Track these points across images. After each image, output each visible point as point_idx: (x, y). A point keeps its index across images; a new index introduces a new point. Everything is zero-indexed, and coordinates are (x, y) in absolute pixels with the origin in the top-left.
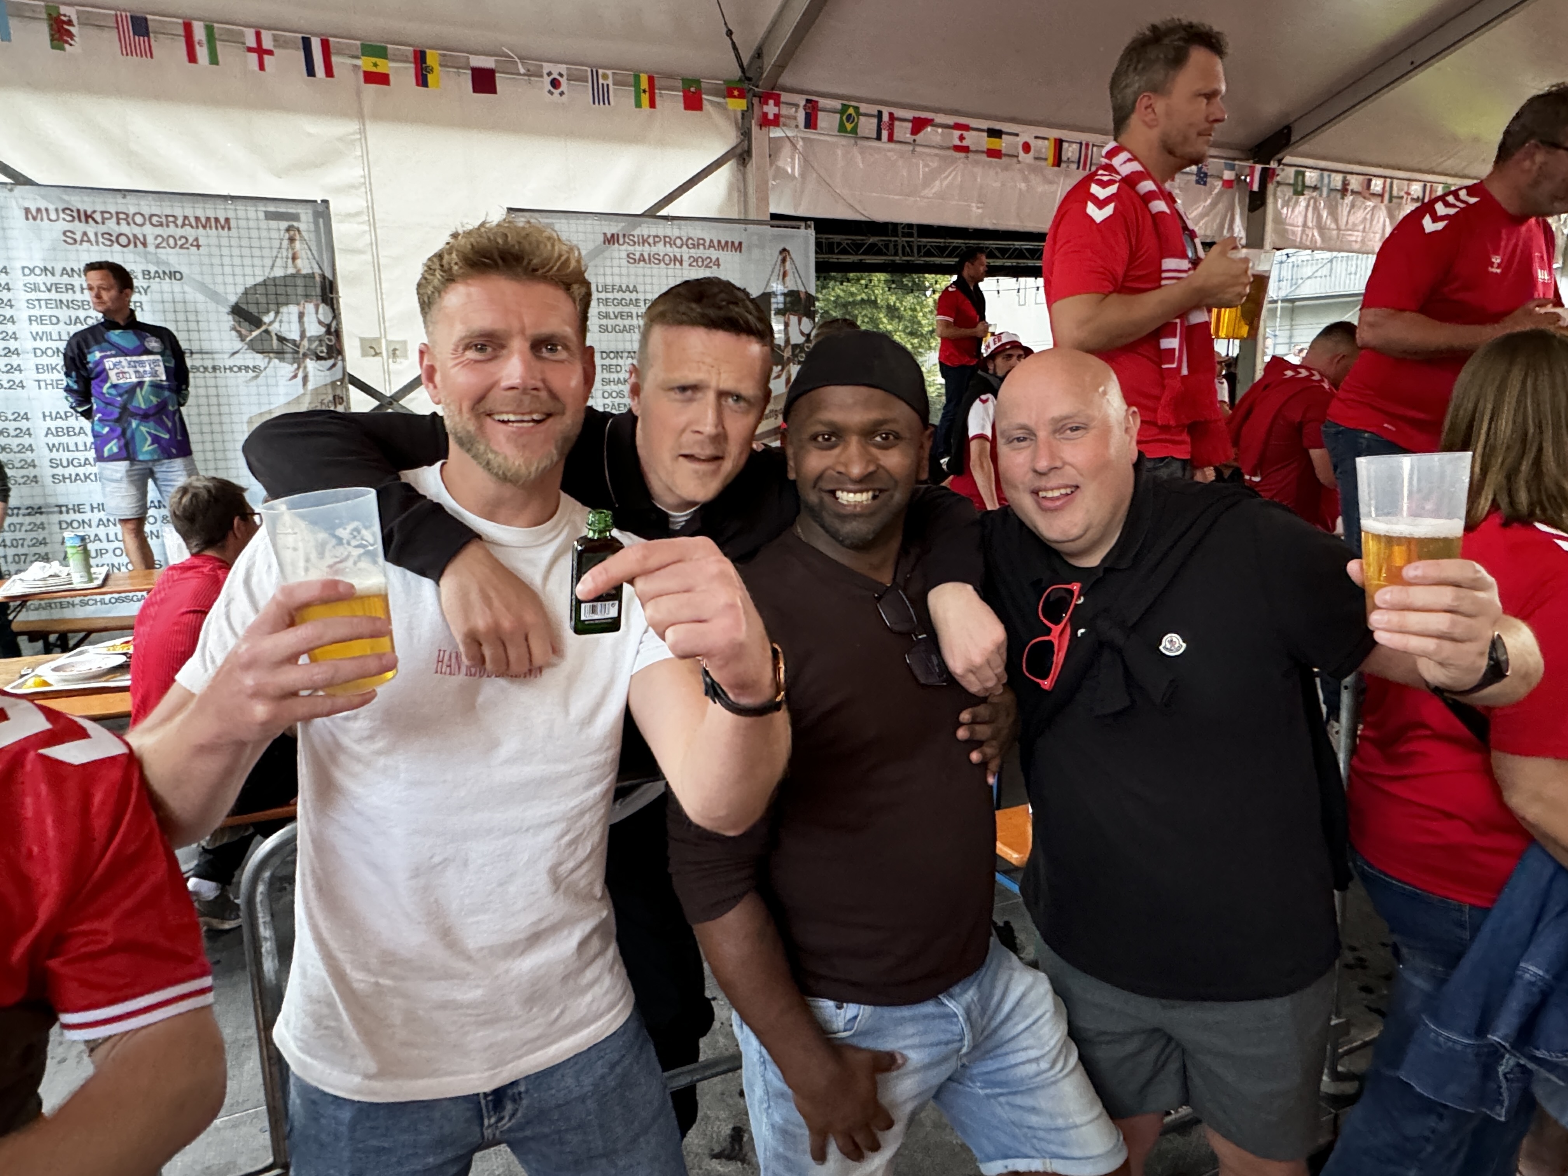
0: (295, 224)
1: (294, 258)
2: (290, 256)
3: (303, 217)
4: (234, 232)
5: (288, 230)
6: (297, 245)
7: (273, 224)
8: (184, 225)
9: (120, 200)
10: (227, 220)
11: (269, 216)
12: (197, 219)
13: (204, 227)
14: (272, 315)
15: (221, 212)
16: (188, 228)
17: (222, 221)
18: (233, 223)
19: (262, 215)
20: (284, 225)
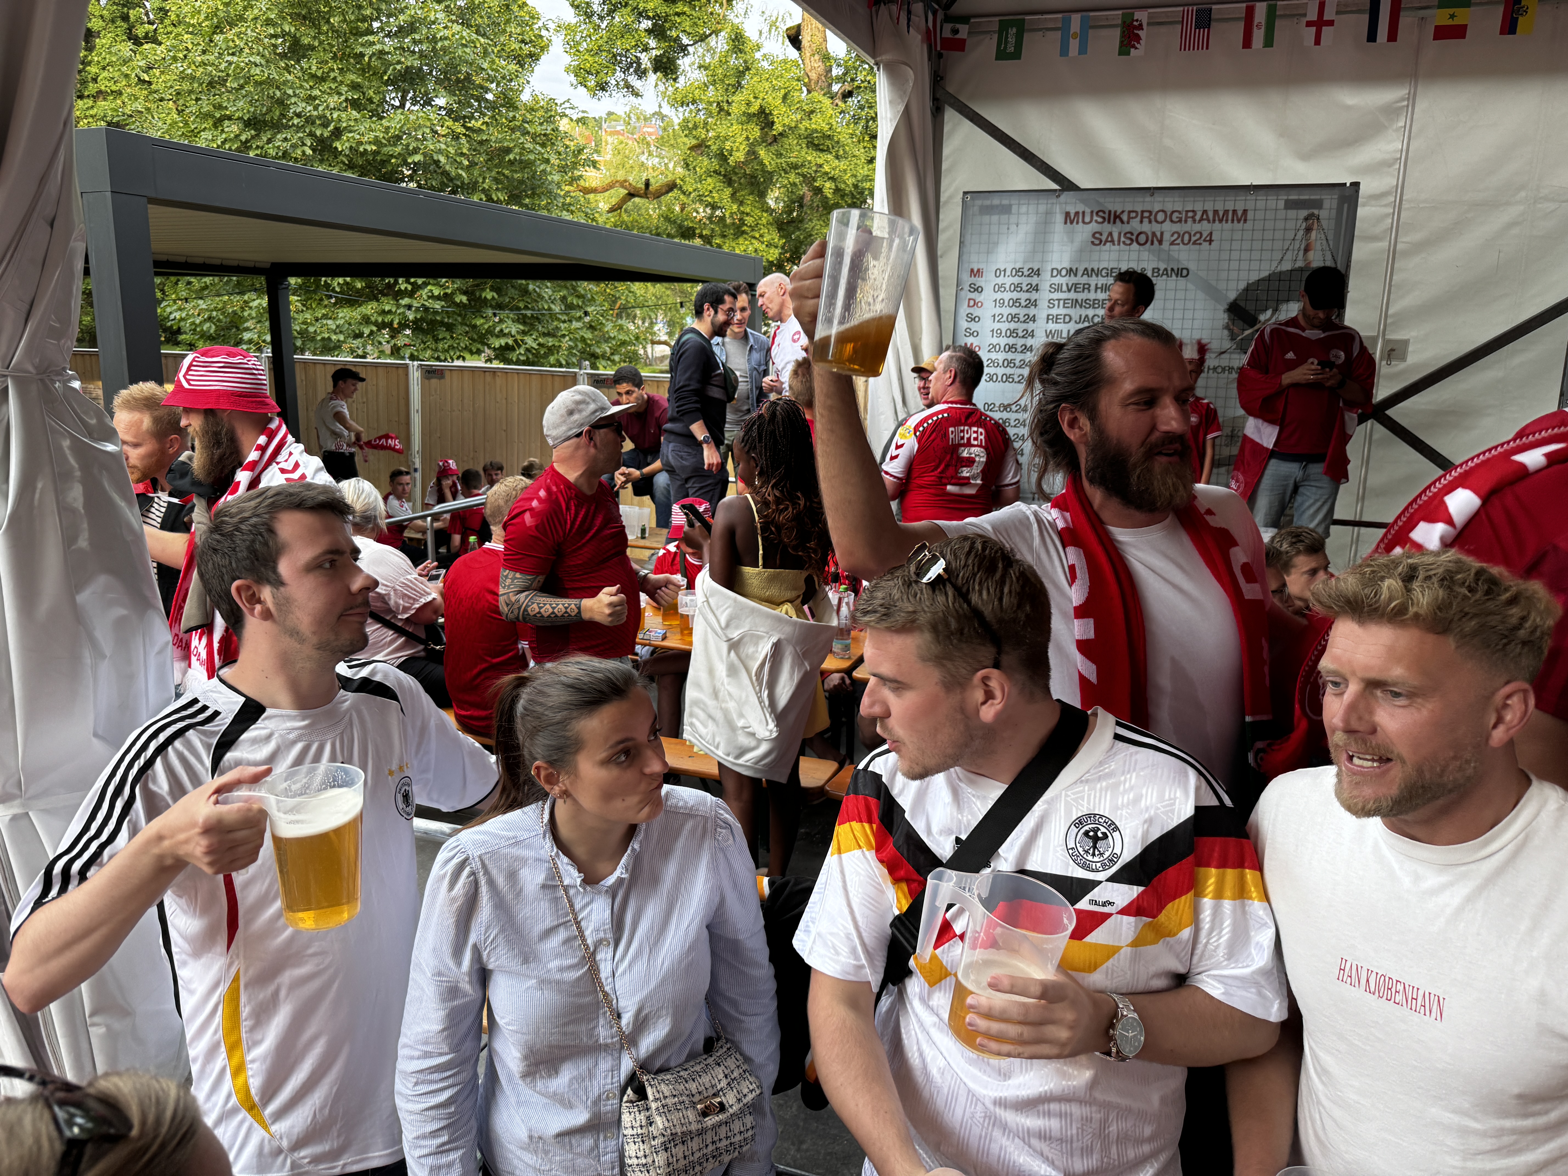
0: (1316, 212)
1: (1306, 250)
2: (1303, 247)
3: (1327, 204)
4: (1249, 225)
5: (1306, 219)
6: (1314, 234)
7: (1292, 213)
8: (1201, 220)
9: (1148, 199)
10: (1245, 212)
11: (1290, 205)
12: (1216, 212)
13: (1221, 221)
14: (1269, 313)
15: (1239, 204)
16: (1205, 222)
17: (1240, 213)
18: (1250, 215)
19: (1281, 204)
20: (1304, 213)
